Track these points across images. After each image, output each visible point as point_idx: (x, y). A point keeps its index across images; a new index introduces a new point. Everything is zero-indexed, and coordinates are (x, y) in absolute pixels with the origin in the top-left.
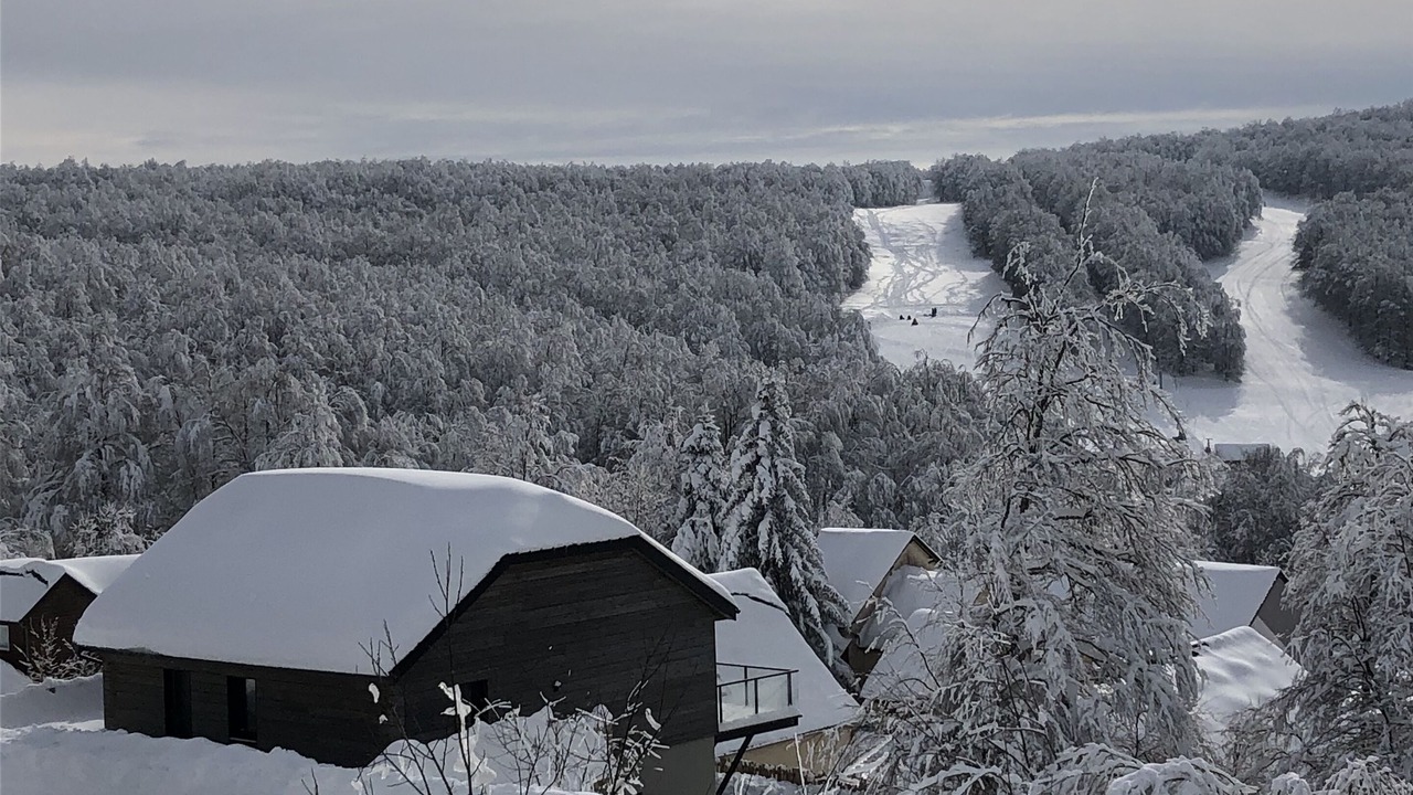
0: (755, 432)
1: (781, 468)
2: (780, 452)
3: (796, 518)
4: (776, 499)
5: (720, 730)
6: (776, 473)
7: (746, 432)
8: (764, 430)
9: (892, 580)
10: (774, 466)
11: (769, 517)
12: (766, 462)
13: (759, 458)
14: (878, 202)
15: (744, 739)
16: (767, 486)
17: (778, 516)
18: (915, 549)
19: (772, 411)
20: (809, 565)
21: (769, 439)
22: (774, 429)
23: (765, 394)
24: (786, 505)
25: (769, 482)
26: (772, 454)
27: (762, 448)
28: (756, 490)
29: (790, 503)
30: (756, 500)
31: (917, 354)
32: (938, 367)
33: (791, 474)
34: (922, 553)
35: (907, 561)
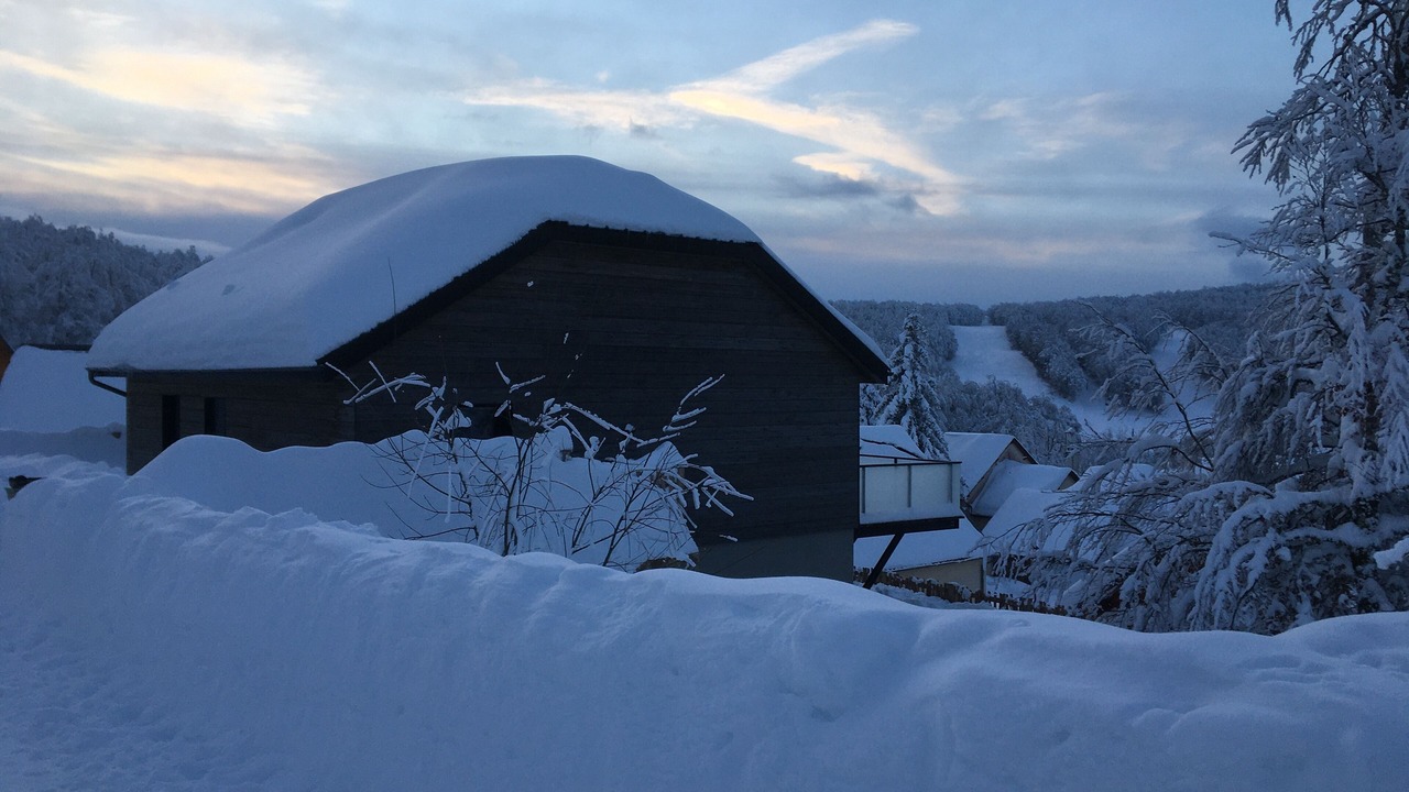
0: (901, 352)
1: (919, 379)
2: (919, 367)
3: (929, 416)
4: (915, 402)
5: (861, 522)
6: (916, 383)
7: (894, 352)
8: (908, 350)
9: (996, 468)
10: (914, 377)
11: (909, 413)
12: (909, 373)
13: (903, 371)
14: (961, 323)
15: (888, 539)
16: (909, 390)
17: (916, 414)
18: (1013, 448)
19: (914, 337)
20: (938, 451)
21: (912, 357)
22: (915, 350)
23: (910, 324)
24: (923, 405)
25: (911, 388)
26: (914, 368)
27: (906, 364)
28: (900, 394)
29: (926, 404)
30: (901, 400)
31: (989, 377)
32: (1002, 384)
33: (927, 384)
34: (1020, 453)
35: (1007, 456)
